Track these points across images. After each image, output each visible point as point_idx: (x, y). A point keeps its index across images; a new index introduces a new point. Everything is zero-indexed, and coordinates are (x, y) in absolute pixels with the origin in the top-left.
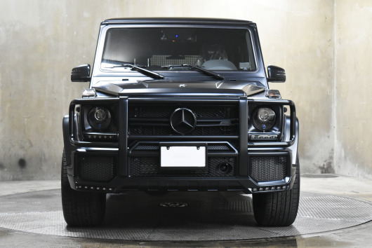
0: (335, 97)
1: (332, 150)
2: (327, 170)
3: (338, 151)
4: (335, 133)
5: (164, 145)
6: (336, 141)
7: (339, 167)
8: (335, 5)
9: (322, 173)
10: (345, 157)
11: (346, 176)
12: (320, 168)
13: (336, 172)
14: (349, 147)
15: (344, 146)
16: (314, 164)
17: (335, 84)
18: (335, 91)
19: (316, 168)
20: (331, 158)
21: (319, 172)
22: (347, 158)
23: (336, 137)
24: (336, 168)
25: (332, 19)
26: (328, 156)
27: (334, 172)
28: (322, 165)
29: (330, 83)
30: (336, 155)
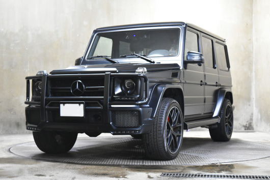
0: (254, 78)
1: (252, 114)
2: (249, 128)
3: (256, 115)
4: (254, 102)
5: (62, 103)
6: (254, 108)
7: (257, 125)
8: (253, 15)
9: (245, 129)
10: (261, 119)
11: (262, 132)
12: (244, 126)
13: (255, 129)
14: (263, 112)
15: (260, 111)
16: (240, 124)
17: (254, 69)
18: (254, 74)
19: (240, 127)
20: (251, 119)
21: (243, 129)
22: (263, 120)
23: (254, 105)
24: (255, 127)
25: (252, 25)
26: (249, 118)
27: (253, 129)
28: (245, 124)
29: (250, 69)
30: (254, 118)
